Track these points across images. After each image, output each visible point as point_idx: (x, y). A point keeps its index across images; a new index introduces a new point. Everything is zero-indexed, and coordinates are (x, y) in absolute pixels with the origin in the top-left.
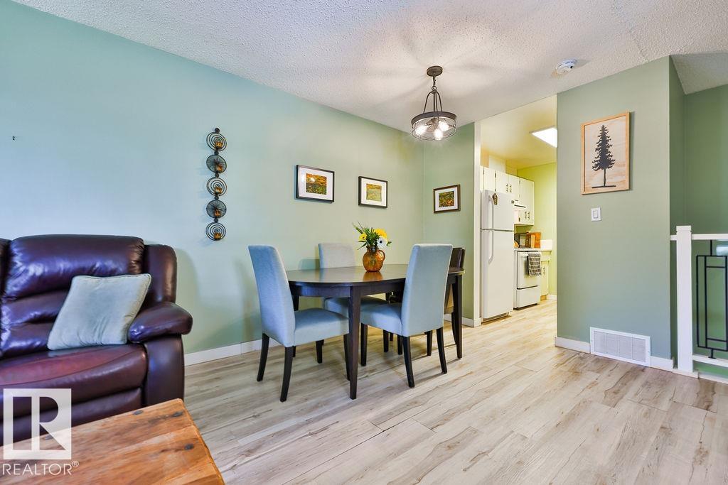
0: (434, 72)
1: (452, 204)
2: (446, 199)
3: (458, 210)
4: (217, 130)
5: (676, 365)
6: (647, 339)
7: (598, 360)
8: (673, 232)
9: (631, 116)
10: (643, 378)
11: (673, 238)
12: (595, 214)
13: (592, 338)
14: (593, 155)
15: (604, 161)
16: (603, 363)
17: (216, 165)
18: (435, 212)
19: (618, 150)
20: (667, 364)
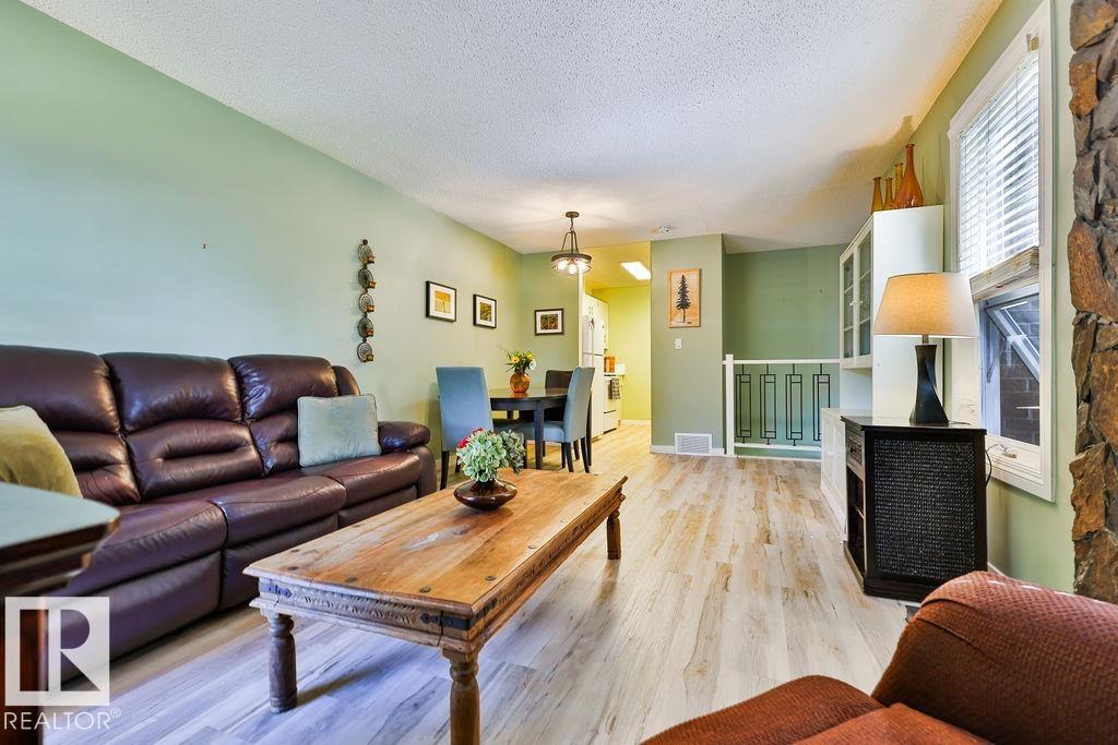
0: (572, 215)
1: (556, 327)
2: (549, 322)
3: (562, 333)
4: (365, 242)
5: (725, 452)
6: (710, 436)
7: (681, 457)
8: (724, 359)
9: (700, 271)
10: (708, 464)
11: (725, 362)
12: (678, 343)
13: (676, 441)
14: (676, 298)
15: (684, 305)
16: (684, 459)
17: (365, 281)
18: (537, 335)
19: (692, 297)
20: (720, 451)
